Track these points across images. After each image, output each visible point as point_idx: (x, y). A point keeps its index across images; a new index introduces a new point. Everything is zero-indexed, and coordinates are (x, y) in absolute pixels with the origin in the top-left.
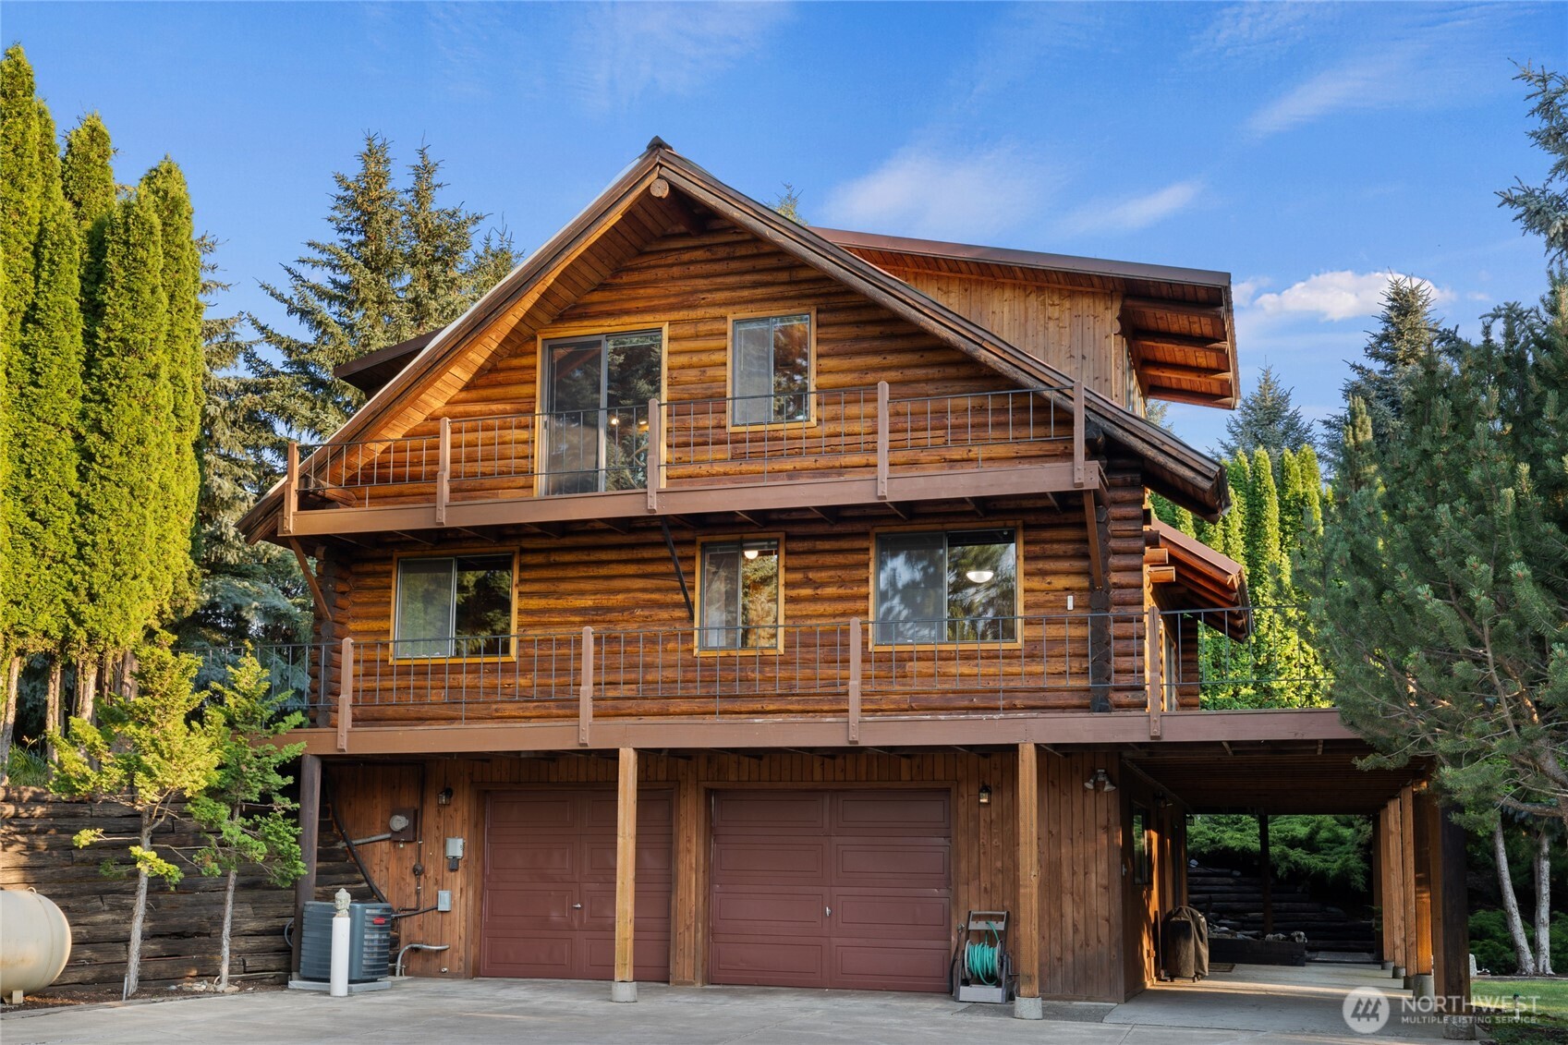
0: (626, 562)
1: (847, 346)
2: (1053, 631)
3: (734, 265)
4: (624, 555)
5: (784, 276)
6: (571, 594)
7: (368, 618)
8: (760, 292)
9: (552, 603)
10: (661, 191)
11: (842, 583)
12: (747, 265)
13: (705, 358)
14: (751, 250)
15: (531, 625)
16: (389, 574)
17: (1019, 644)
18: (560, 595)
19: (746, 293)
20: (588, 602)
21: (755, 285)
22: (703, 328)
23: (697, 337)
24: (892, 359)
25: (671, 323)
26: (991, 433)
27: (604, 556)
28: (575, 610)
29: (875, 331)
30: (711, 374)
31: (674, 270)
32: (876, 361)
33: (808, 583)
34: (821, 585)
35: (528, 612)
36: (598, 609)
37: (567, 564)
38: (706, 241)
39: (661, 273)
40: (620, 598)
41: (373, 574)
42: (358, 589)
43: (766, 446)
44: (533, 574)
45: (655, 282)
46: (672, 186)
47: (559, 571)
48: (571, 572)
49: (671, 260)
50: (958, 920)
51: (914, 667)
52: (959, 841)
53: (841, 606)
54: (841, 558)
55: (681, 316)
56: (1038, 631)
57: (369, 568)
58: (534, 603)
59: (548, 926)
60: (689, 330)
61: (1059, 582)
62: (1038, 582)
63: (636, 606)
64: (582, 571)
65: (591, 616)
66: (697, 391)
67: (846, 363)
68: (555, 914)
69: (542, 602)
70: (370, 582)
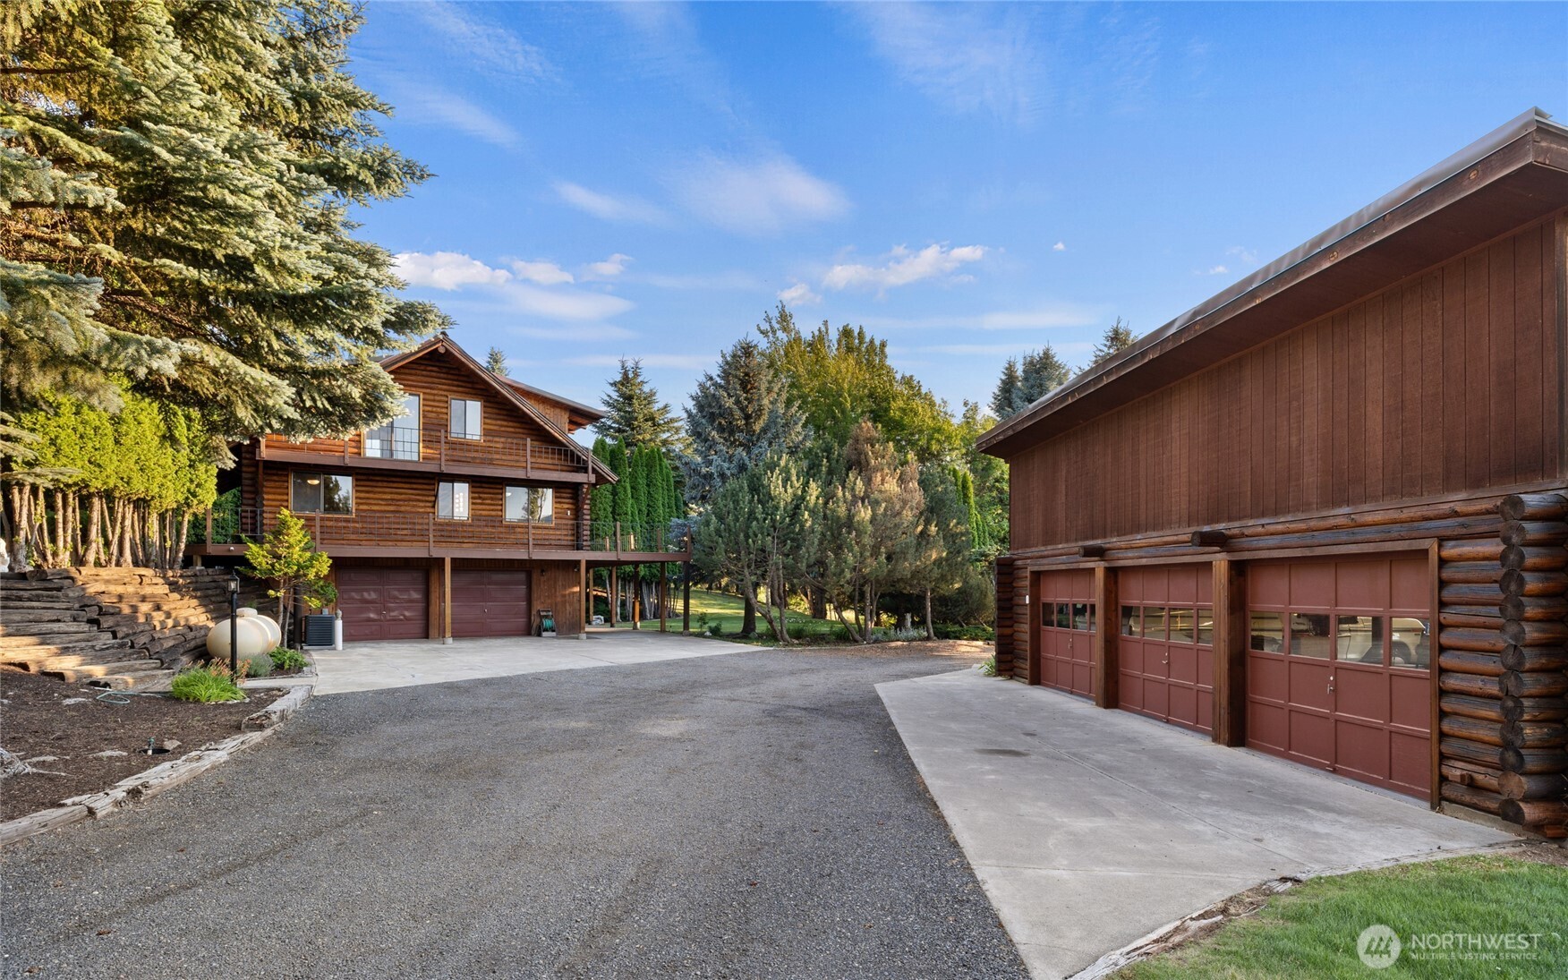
0: (405, 483)
1: (495, 416)
2: (564, 522)
3: (450, 376)
4: (403, 480)
5: (470, 385)
6: (380, 493)
7: (274, 494)
8: (460, 389)
9: (371, 495)
10: (442, 350)
11: (492, 499)
12: (456, 378)
13: (439, 410)
14: (456, 372)
15: (362, 504)
16: (287, 476)
17: (553, 525)
18: (375, 493)
19: (455, 388)
20: (389, 497)
21: (458, 386)
22: (437, 398)
23: (434, 401)
24: (510, 424)
25: (424, 393)
26: (544, 455)
27: (394, 479)
28: (382, 499)
29: (505, 413)
30: (441, 416)
31: (424, 373)
32: (505, 423)
33: (480, 498)
34: (484, 499)
35: (360, 498)
36: (392, 500)
37: (378, 481)
38: (438, 364)
39: (418, 372)
40: (403, 496)
41: (277, 475)
42: (267, 480)
43: (465, 447)
44: (362, 483)
45: (415, 375)
46: (447, 350)
47: (374, 484)
48: (380, 484)
49: (422, 368)
50: (534, 612)
51: (519, 530)
52: (534, 587)
53: (492, 507)
54: (491, 491)
55: (428, 391)
56: (559, 521)
57: (275, 472)
58: (362, 495)
59: (370, 620)
60: (432, 397)
61: (566, 506)
62: (558, 506)
63: (410, 500)
64: (385, 484)
65: (390, 502)
66: (435, 421)
67: (494, 422)
68: (372, 615)
69: (367, 495)
70: (275, 478)
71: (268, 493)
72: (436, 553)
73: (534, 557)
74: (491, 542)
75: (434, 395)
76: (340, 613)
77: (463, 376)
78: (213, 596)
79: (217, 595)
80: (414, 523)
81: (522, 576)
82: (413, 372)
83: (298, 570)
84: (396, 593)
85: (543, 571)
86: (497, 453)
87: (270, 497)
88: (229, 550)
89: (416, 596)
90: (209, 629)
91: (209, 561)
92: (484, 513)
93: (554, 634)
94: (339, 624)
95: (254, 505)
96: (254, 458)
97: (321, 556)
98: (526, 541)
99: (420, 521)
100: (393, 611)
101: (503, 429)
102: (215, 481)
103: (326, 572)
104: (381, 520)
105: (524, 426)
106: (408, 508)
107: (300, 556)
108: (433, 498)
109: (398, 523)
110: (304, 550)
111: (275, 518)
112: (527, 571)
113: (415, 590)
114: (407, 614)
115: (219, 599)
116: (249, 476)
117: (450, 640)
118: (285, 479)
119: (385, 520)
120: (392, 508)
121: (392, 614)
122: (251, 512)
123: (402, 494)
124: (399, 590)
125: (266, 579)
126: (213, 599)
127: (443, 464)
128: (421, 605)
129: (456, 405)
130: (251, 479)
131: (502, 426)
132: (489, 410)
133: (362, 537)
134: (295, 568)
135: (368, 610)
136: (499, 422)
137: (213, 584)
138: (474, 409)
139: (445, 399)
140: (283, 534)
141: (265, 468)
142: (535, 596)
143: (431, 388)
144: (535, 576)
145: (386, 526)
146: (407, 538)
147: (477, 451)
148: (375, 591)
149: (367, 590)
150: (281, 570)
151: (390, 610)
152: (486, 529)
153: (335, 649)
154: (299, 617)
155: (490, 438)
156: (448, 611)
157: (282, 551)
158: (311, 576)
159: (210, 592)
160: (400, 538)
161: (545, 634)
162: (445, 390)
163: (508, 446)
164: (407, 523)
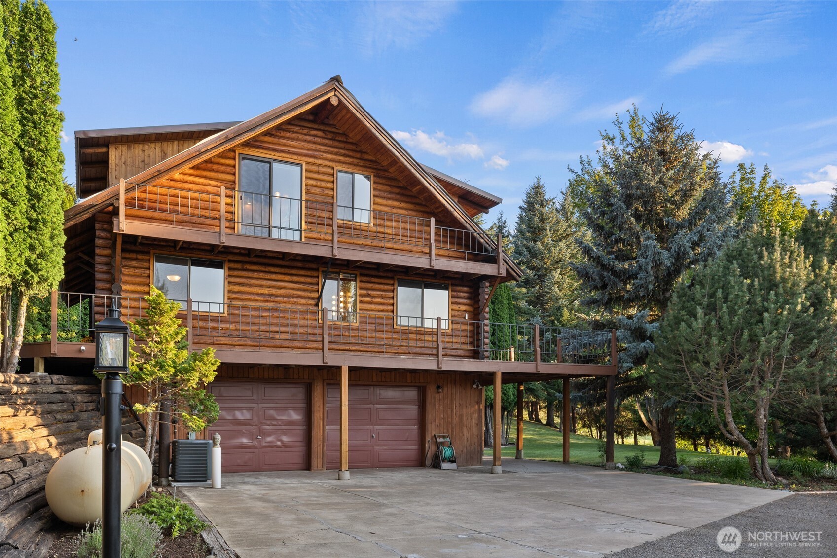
1: (386, 195)
2: (460, 326)
3: (336, 143)
4: (283, 271)
5: (358, 155)
7: (133, 284)
8: (347, 160)
9: (246, 289)
10: (335, 102)
11: (382, 297)
12: (342, 145)
13: (323, 184)
15: (235, 299)
16: (148, 261)
17: (449, 330)
18: (251, 286)
19: (342, 158)
20: (265, 291)
21: (345, 156)
22: (322, 169)
23: (318, 173)
25: (307, 163)
27: (272, 269)
28: (258, 294)
29: (397, 190)
30: (326, 192)
31: (307, 137)
32: (397, 204)
33: (368, 295)
34: (373, 297)
35: (233, 292)
36: (270, 295)
37: (254, 271)
38: (322, 127)
39: (300, 136)
40: (282, 291)
41: (136, 259)
42: (126, 266)
43: (352, 232)
44: (235, 273)
45: (297, 139)
46: (340, 101)
47: (250, 274)
48: (256, 275)
49: (305, 131)
50: (428, 438)
51: (411, 336)
52: (429, 407)
53: (382, 307)
54: (382, 287)
55: (311, 160)
56: (456, 326)
57: (133, 255)
58: (236, 288)
59: (243, 446)
60: (315, 168)
61: (463, 308)
62: (455, 307)
63: (290, 296)
64: (261, 275)
65: (267, 298)
66: (319, 199)
67: (385, 202)
68: (245, 441)
69: (241, 288)
70: (134, 263)
71: (127, 283)
72: (332, 359)
73: (445, 367)
74: (380, 349)
75: (319, 165)
76: (218, 437)
77: (352, 143)
78: (58, 412)
79: (64, 411)
80: (295, 325)
81: (412, 393)
82: (295, 135)
83: (175, 375)
84: (272, 413)
85: (438, 387)
86: (388, 240)
87: (128, 287)
88: (80, 351)
89: (296, 416)
90: (52, 461)
91: (55, 366)
92: (373, 314)
93: (454, 465)
94: (217, 453)
95: (110, 290)
96: (111, 231)
97: (207, 354)
98: (434, 352)
99: (302, 322)
100: (270, 435)
101: (395, 211)
102: (63, 252)
103: (211, 379)
104: (256, 321)
105: (418, 208)
106: (288, 306)
107: (176, 356)
108: (316, 295)
109: (277, 325)
110: (181, 347)
111: (143, 300)
112: (419, 388)
113: (295, 409)
114: (285, 439)
115: (66, 416)
116: (104, 260)
117: (347, 475)
118: (145, 265)
119: (261, 321)
120: (270, 305)
121: (269, 439)
122: (107, 298)
123: (280, 288)
124: (276, 409)
125: (132, 386)
126: (58, 416)
127: (336, 245)
128: (300, 429)
129: (343, 178)
130: (107, 264)
131: (393, 207)
132: (379, 187)
133: (235, 341)
134: (172, 370)
135: (240, 434)
136: (390, 202)
137: (59, 396)
138: (363, 185)
139: (330, 171)
140: (154, 323)
141: (124, 242)
142: (429, 417)
143: (314, 157)
144: (430, 393)
145: (263, 328)
146: (286, 343)
147: (366, 237)
148: (249, 409)
149: (240, 409)
150: (152, 374)
151: (266, 434)
152: (374, 334)
153: (212, 487)
154: (166, 442)
155: (381, 222)
156: (345, 436)
157: (151, 347)
158: (193, 383)
159: (54, 407)
160: (278, 343)
161: (445, 465)
162: (330, 160)
163: (401, 232)
164: (287, 325)
